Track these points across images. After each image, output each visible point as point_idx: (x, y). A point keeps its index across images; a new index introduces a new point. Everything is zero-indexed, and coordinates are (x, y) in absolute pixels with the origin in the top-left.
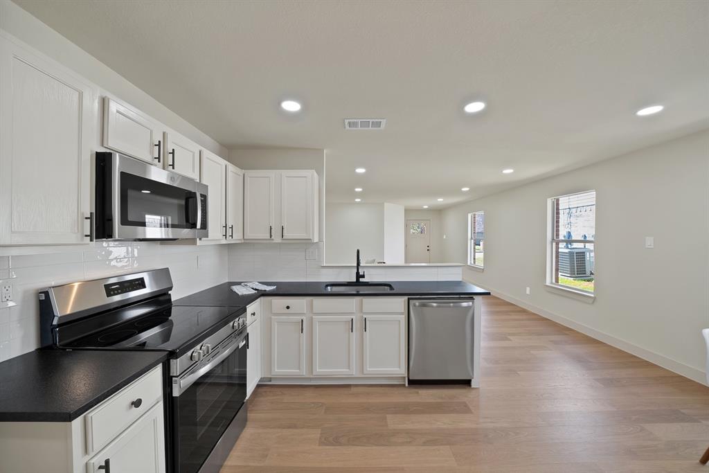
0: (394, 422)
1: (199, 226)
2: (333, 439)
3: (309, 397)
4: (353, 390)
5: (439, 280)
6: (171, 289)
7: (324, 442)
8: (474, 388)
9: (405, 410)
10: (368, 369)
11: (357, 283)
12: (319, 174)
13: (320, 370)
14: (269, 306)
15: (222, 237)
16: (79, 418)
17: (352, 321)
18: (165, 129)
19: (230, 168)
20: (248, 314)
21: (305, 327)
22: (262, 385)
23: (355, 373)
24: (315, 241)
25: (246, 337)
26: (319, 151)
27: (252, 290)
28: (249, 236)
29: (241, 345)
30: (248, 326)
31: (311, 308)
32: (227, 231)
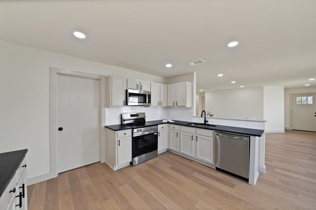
0: (195, 174)
1: (147, 102)
2: (173, 169)
3: (178, 159)
4: (193, 162)
5: (248, 128)
6: (145, 118)
7: (171, 168)
8: (249, 184)
9: (205, 174)
10: (198, 156)
11: (205, 124)
12: (192, 81)
13: (182, 151)
14: (169, 127)
15: (158, 105)
16: (116, 132)
17: (192, 136)
18: (140, 81)
19: (162, 85)
20: (160, 126)
21: (178, 135)
22: (168, 151)
23: (193, 156)
24: (187, 107)
25: (157, 133)
26: (192, 73)
27: (167, 121)
28: (169, 105)
29: (155, 134)
30: (158, 130)
31: (180, 129)
32: (160, 104)
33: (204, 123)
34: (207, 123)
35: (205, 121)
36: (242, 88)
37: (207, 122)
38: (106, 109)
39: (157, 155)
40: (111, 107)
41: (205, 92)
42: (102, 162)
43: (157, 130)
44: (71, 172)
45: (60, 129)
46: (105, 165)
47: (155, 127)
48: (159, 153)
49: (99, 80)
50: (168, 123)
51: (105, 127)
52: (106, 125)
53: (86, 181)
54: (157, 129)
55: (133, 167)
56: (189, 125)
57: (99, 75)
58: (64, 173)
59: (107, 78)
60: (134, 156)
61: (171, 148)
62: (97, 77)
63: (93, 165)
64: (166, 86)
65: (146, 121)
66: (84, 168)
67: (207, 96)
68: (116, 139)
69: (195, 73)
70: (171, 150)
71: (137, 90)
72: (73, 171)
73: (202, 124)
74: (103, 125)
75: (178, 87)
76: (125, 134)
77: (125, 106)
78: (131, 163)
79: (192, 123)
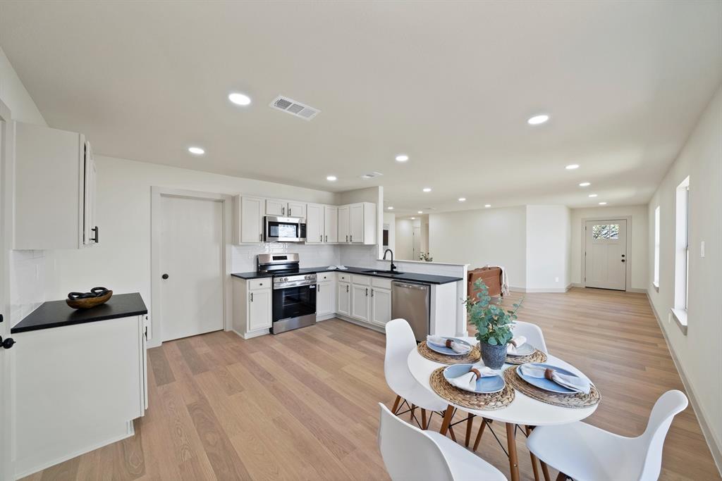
1: (300, 236)
6: (298, 262)
10: (375, 320)
11: (392, 272)
12: (376, 202)
13: (355, 315)
14: (337, 277)
15: (319, 241)
16: (248, 280)
17: (367, 290)
18: (288, 201)
19: (327, 207)
20: (320, 276)
21: (349, 289)
22: (338, 318)
23: (369, 320)
24: (366, 244)
25: (315, 285)
26: (376, 188)
27: (335, 268)
28: (340, 241)
29: (311, 287)
30: (318, 281)
31: (352, 279)
32: (324, 238)
33: (390, 270)
34: (394, 270)
35: (393, 267)
36: (488, 209)
37: (395, 268)
38: (233, 248)
39: (313, 322)
40: (240, 244)
41: (428, 215)
42: (227, 330)
43: (316, 281)
44: (179, 341)
45: (165, 277)
46: (232, 335)
47: (311, 276)
48: (317, 320)
49: (222, 201)
50: (337, 270)
51: (232, 275)
52: (233, 273)
53: (203, 349)
54: (314, 280)
55: (275, 336)
56: (368, 273)
57: (222, 195)
58: (171, 343)
59: (234, 199)
60: (275, 319)
61: (341, 311)
62: (218, 198)
63: (213, 334)
64: (336, 208)
65: (300, 267)
66: (199, 337)
67: (433, 223)
68: (248, 291)
69: (382, 188)
70: (340, 316)
71: (282, 216)
72: (183, 340)
73: (387, 272)
74: (229, 272)
75: (353, 209)
76: (261, 284)
77: (263, 242)
78: (271, 330)
79: (373, 271)
